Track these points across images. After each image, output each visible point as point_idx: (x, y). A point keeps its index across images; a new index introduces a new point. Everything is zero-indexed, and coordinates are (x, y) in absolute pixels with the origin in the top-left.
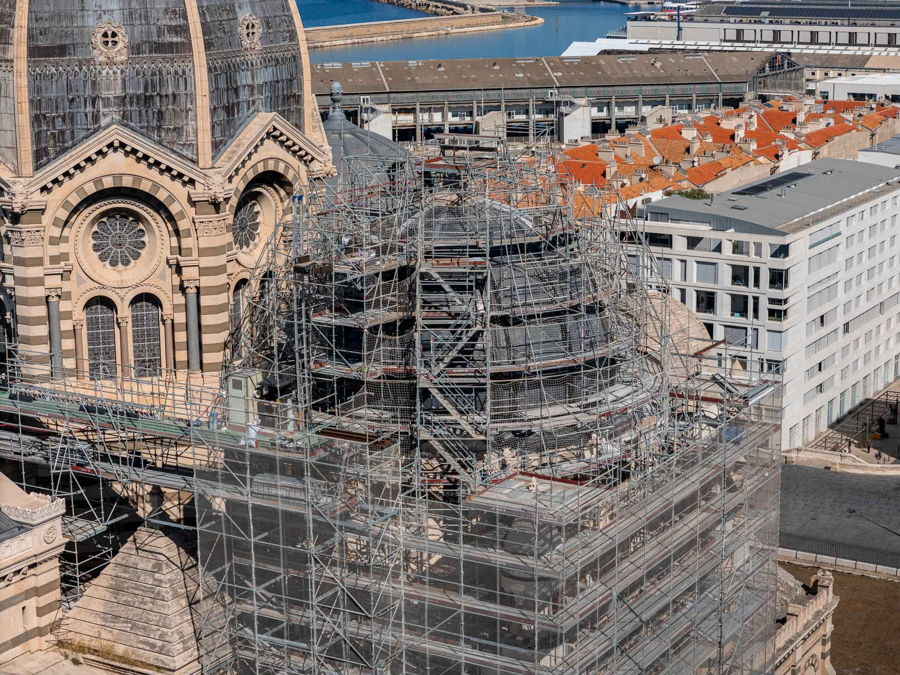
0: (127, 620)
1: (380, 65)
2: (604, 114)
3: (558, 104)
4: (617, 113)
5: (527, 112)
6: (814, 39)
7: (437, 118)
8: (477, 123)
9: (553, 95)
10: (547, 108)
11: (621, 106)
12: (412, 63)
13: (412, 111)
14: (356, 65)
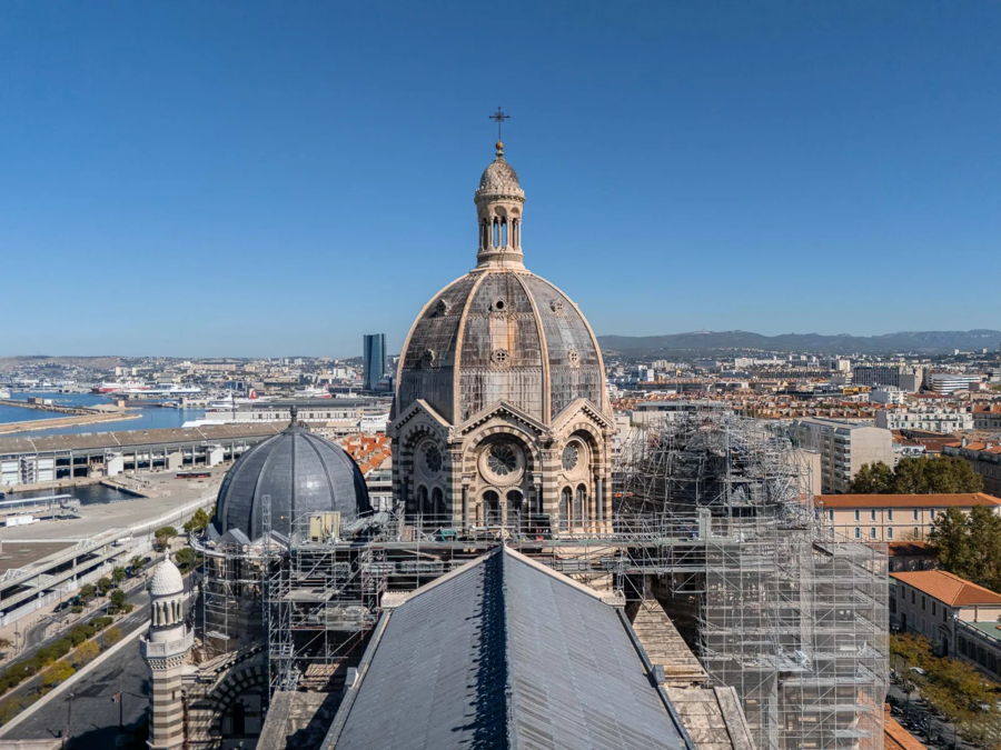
0: (660, 651)
1: (112, 433)
2: (228, 450)
3: (207, 447)
4: (234, 450)
5: (191, 452)
6: (312, 416)
7: (146, 457)
8: (168, 459)
9: (204, 443)
10: (204, 449)
11: (236, 447)
12: (130, 432)
13: (133, 454)
14: (99, 433)
